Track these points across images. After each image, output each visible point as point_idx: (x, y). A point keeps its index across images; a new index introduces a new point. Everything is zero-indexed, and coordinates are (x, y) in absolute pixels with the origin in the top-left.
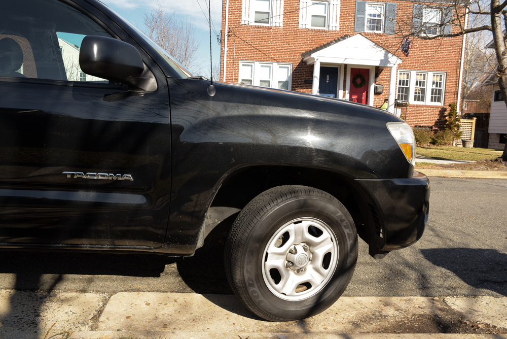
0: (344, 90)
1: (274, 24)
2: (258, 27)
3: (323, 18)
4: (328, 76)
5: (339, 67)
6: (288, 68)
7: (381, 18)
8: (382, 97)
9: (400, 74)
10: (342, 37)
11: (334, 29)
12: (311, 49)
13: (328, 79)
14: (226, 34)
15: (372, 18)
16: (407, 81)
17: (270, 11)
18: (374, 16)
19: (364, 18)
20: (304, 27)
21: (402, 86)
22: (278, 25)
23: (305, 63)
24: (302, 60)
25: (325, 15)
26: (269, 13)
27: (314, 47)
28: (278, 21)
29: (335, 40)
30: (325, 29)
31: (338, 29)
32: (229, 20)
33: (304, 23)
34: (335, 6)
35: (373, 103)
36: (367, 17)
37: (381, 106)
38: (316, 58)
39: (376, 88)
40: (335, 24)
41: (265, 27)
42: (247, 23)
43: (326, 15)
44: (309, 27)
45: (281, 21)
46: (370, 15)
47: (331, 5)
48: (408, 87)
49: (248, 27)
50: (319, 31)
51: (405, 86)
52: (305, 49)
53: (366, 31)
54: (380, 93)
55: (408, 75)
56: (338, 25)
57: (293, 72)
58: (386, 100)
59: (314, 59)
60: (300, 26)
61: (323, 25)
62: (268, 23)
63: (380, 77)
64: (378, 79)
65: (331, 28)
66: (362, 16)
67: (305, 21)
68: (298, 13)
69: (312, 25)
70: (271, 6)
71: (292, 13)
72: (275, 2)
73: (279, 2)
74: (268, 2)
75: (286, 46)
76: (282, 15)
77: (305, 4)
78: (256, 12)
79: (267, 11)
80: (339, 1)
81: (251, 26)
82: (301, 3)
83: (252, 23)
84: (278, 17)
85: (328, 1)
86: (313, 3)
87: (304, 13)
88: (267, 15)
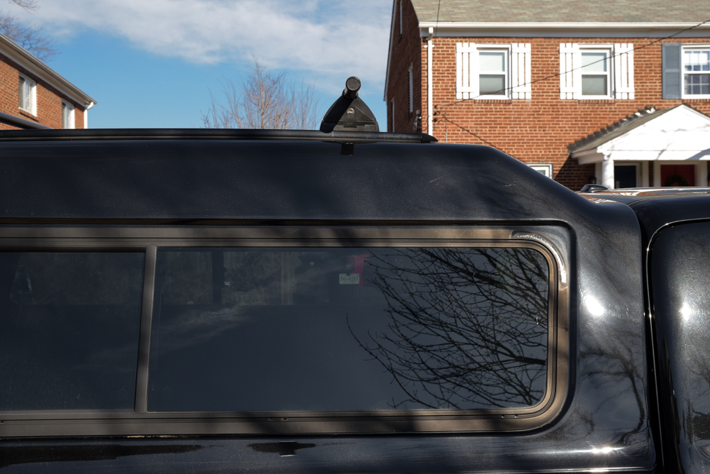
1: (515, 96)
2: (487, 103)
3: (602, 80)
5: (637, 165)
6: (545, 172)
10: (640, 112)
11: (625, 97)
12: (586, 136)
14: (431, 119)
15: (693, 72)
17: (505, 73)
18: (697, 68)
19: (679, 74)
20: (570, 97)
22: (522, 97)
23: (576, 160)
24: (570, 157)
25: (603, 73)
26: (504, 76)
27: (591, 132)
28: (522, 90)
29: (627, 118)
30: (608, 97)
31: (632, 97)
32: (433, 93)
34: (624, 56)
36: (684, 72)
38: (606, 153)
40: (625, 89)
41: (500, 102)
42: (466, 97)
43: (607, 73)
44: (579, 96)
45: (528, 88)
46: (689, 68)
47: (617, 58)
49: (470, 102)
50: (597, 102)
52: (573, 136)
53: (685, 96)
56: (632, 89)
59: (602, 155)
60: (562, 97)
62: (502, 92)
66: (675, 70)
67: (571, 89)
68: (557, 75)
69: (584, 93)
70: (507, 64)
71: (546, 74)
72: (514, 55)
73: (521, 56)
74: (501, 57)
75: (540, 133)
76: (529, 79)
77: (569, 56)
78: (481, 76)
79: (501, 73)
80: (631, 46)
81: (475, 101)
82: (562, 56)
83: (476, 95)
84: (522, 82)
85: (610, 49)
86: (583, 54)
87: (569, 74)
88: (501, 79)
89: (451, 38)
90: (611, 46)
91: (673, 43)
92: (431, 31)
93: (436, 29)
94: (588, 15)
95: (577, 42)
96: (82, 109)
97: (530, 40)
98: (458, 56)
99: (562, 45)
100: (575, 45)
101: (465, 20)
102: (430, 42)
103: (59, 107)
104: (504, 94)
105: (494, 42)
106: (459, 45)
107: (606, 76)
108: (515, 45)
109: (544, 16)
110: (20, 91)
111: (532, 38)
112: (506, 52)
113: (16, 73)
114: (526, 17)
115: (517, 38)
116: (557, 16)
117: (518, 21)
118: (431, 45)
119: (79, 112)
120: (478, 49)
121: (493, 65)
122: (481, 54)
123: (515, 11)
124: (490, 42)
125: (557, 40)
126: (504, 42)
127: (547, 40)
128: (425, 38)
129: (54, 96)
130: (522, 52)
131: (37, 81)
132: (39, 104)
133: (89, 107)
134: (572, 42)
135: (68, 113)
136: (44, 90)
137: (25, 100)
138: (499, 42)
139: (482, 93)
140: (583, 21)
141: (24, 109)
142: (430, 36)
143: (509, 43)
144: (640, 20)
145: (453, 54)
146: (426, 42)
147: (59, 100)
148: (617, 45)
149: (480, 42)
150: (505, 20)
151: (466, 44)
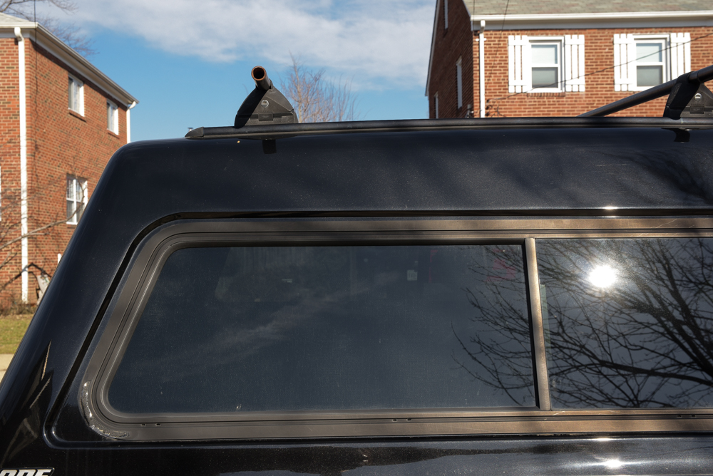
1: (569, 89)
2: (541, 96)
3: (658, 70)
14: (483, 112)
17: (558, 65)
20: (624, 89)
22: (575, 89)
25: (660, 64)
26: (557, 68)
28: (575, 81)
32: (486, 86)
33: (624, 81)
34: (680, 47)
41: (553, 95)
42: (519, 91)
43: (663, 63)
44: (634, 88)
45: (582, 81)
47: (674, 47)
49: (523, 96)
60: (617, 88)
61: (659, 82)
62: (555, 85)
67: (626, 79)
68: (612, 67)
69: (639, 84)
70: (559, 57)
71: (600, 65)
72: (568, 47)
73: (575, 48)
74: (553, 49)
76: (582, 72)
77: (623, 47)
78: (534, 69)
79: (554, 65)
80: (688, 35)
81: (528, 95)
82: (616, 47)
83: (529, 89)
84: (575, 75)
85: (665, 39)
86: (638, 45)
87: (624, 67)
88: (553, 72)
89: (503, 30)
90: (667, 36)
92: (483, 24)
93: (488, 22)
94: (643, 4)
95: (631, 32)
96: (125, 109)
97: (583, 32)
98: (510, 49)
99: (616, 36)
100: (629, 35)
101: (517, 13)
102: (482, 36)
103: (104, 106)
104: (557, 87)
105: (547, 35)
106: (511, 38)
107: (661, 67)
108: (568, 37)
109: (598, 7)
110: (69, 91)
111: (585, 29)
112: (558, 44)
113: (65, 74)
114: (579, 8)
115: (570, 29)
116: (610, 6)
117: (572, 12)
118: (482, 38)
119: (122, 112)
120: (531, 41)
121: (545, 58)
122: (533, 46)
124: (542, 34)
125: (611, 31)
126: (557, 34)
127: (601, 31)
128: (476, 31)
129: (99, 96)
130: (575, 43)
131: (84, 81)
132: (87, 104)
133: (132, 106)
134: (627, 33)
135: (112, 113)
136: (90, 90)
137: (73, 100)
138: (552, 34)
139: (535, 86)
140: (638, 11)
141: (73, 110)
142: (482, 30)
143: (562, 34)
145: (505, 47)
146: (478, 35)
147: (104, 100)
148: (673, 35)
149: (532, 35)
150: (558, 12)
151: (518, 37)
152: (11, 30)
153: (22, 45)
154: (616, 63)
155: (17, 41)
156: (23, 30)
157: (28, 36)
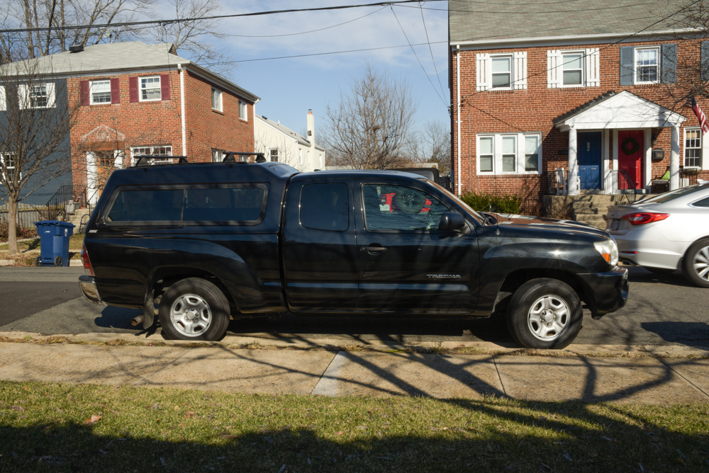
0: (611, 159)
1: (516, 87)
2: (497, 92)
3: (578, 74)
4: (588, 144)
5: (601, 132)
6: (537, 137)
7: (657, 65)
8: (662, 164)
9: (688, 132)
10: (604, 95)
11: (593, 85)
12: (565, 112)
13: (589, 147)
14: (459, 104)
15: (643, 66)
16: (698, 141)
17: (510, 72)
18: (647, 62)
19: (632, 68)
20: (554, 86)
21: (690, 148)
22: (521, 87)
23: (558, 129)
24: (554, 127)
25: (580, 69)
26: (509, 74)
27: (569, 110)
28: (521, 82)
29: (595, 100)
30: (581, 86)
31: (598, 85)
32: (461, 88)
33: (554, 81)
34: (593, 57)
35: (651, 172)
36: (636, 66)
37: (663, 176)
38: (570, 125)
39: (653, 154)
40: (593, 79)
41: (506, 92)
42: (483, 89)
43: (582, 69)
44: (561, 85)
45: (525, 81)
46: (640, 63)
47: (588, 57)
48: (700, 148)
49: (485, 93)
50: (573, 89)
51: (695, 148)
52: (556, 114)
53: (636, 83)
54: (659, 160)
55: (698, 132)
56: (598, 80)
57: (543, 143)
58: (669, 168)
59: (568, 126)
60: (549, 86)
61: (578, 80)
62: (508, 85)
63: (659, 139)
64: (655, 143)
65: (588, 85)
66: (630, 65)
67: (555, 80)
68: (545, 71)
69: (565, 83)
70: (511, 67)
71: (537, 72)
72: (516, 60)
73: (521, 60)
74: (507, 61)
75: (533, 112)
76: (525, 76)
77: (554, 59)
78: (494, 75)
79: (507, 72)
80: (597, 49)
81: (489, 92)
82: (549, 59)
83: (490, 88)
84: (521, 78)
85: (583, 52)
86: (564, 57)
87: (554, 70)
88: (507, 76)
89: (472, 51)
90: (584, 50)
91: (628, 46)
92: (458, 47)
93: (461, 46)
95: (559, 49)
96: (252, 104)
97: (526, 49)
98: (478, 63)
99: (549, 52)
100: (558, 51)
102: (458, 54)
103: (237, 104)
105: (502, 52)
106: (478, 55)
107: (581, 71)
108: (516, 53)
110: (212, 97)
111: (528, 48)
112: (510, 58)
113: (209, 87)
114: (523, 34)
115: (517, 48)
116: (546, 32)
118: (459, 56)
119: (250, 106)
120: (491, 57)
121: (501, 67)
122: (493, 60)
123: (518, 29)
124: (499, 52)
125: (545, 48)
126: (509, 52)
127: (538, 49)
128: (455, 52)
129: (233, 98)
130: (521, 57)
131: (222, 90)
132: (224, 104)
133: (256, 102)
134: (556, 49)
135: (243, 107)
136: (227, 95)
137: (215, 103)
138: (505, 52)
139: (494, 86)
141: (215, 109)
142: (458, 51)
143: (512, 52)
144: (604, 32)
145: (474, 62)
146: (456, 54)
147: (237, 99)
148: (588, 50)
149: (492, 52)
151: (482, 55)
152: (176, 66)
153: (182, 74)
154: (549, 67)
155: (179, 72)
156: (182, 65)
157: (185, 68)
